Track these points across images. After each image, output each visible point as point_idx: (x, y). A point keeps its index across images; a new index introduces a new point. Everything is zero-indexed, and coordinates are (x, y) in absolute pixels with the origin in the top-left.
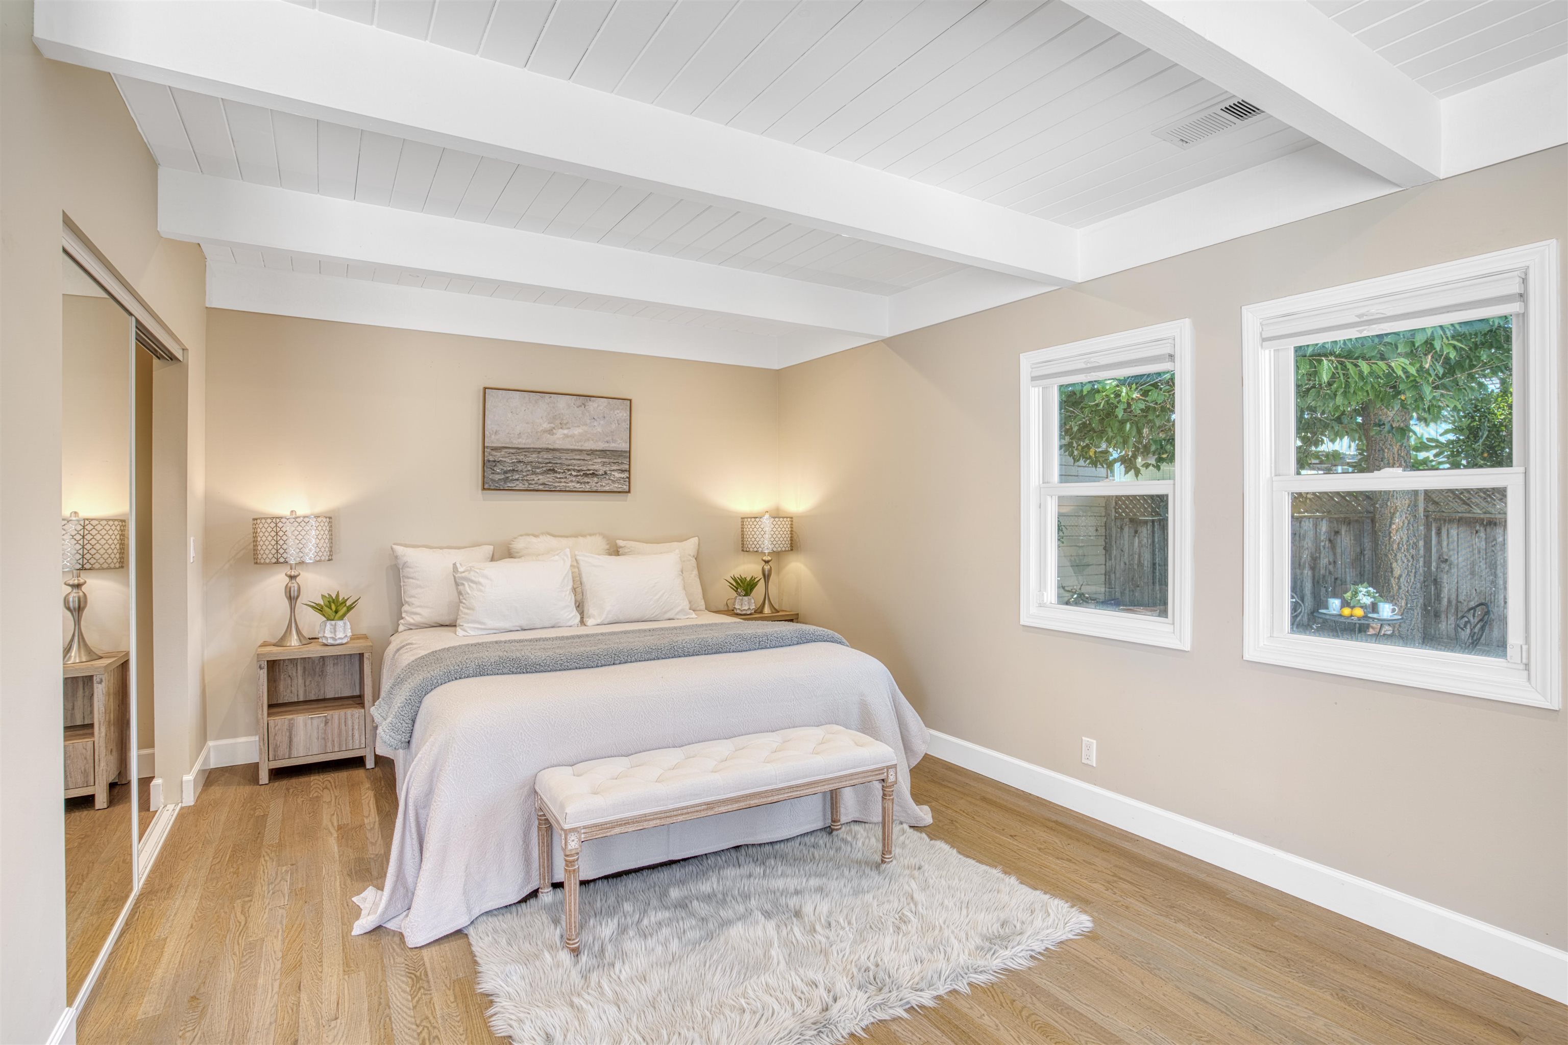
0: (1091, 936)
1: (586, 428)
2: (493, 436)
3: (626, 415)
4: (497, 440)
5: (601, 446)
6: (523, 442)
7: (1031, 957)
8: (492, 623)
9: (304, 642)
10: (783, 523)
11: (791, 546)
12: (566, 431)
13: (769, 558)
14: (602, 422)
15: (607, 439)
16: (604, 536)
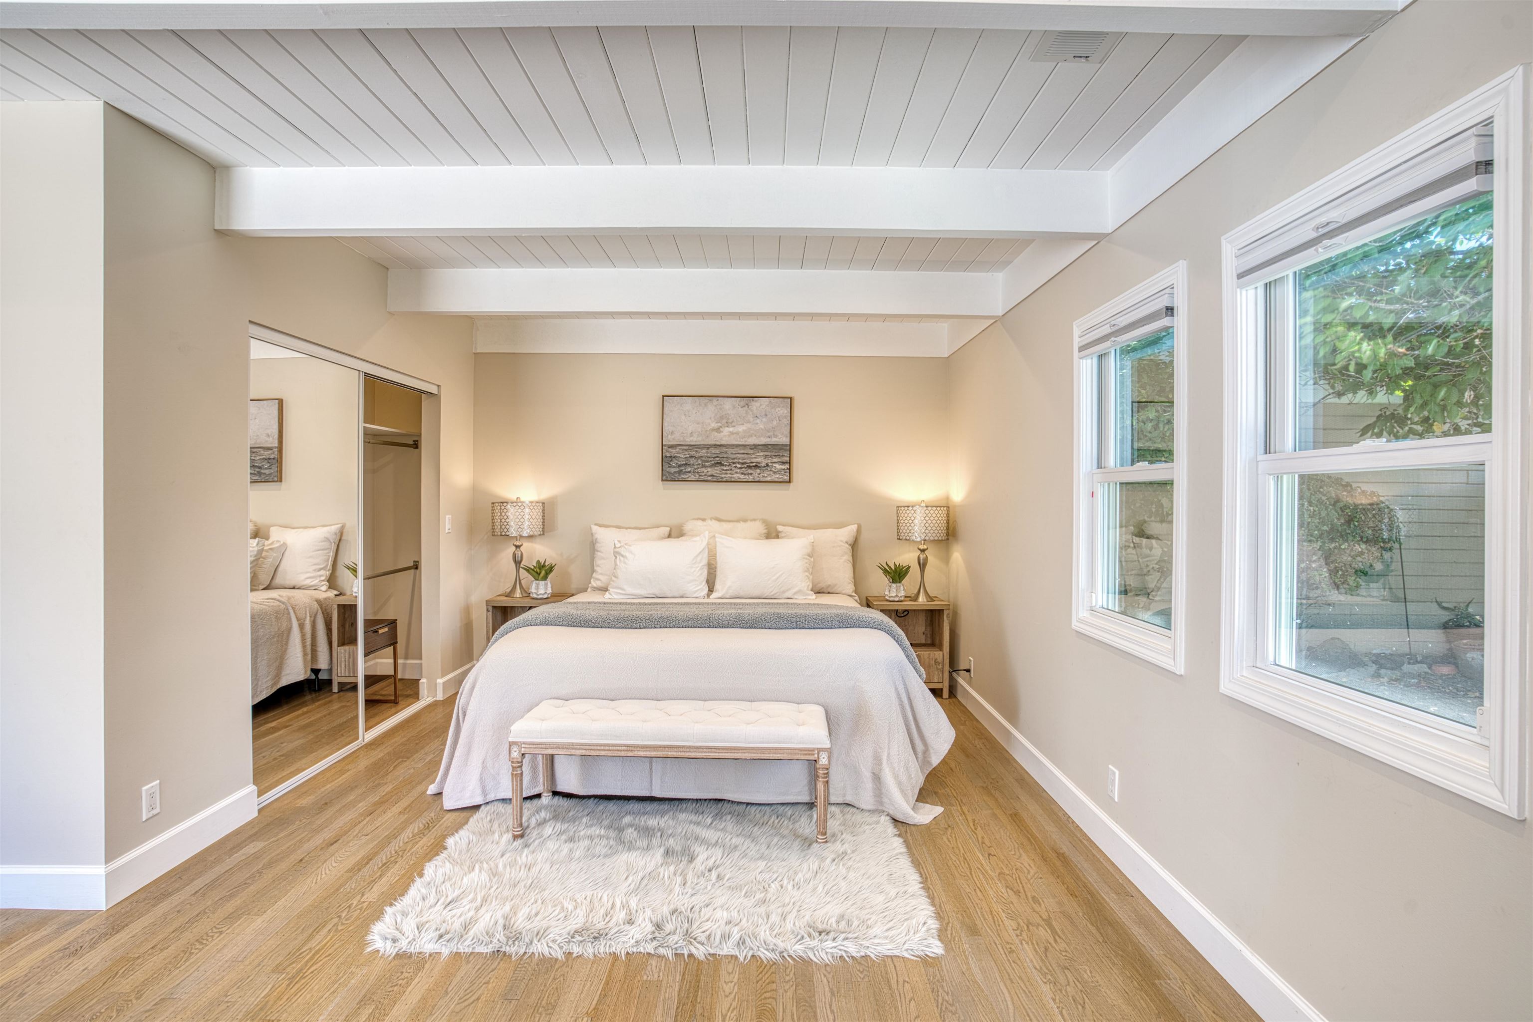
0: (927, 961)
1: (749, 425)
2: (670, 436)
3: (786, 412)
4: (673, 439)
5: (763, 441)
6: (695, 440)
7: (841, 957)
8: (630, 590)
9: (524, 595)
10: (940, 512)
11: (948, 535)
12: (731, 429)
13: (925, 547)
14: (764, 420)
15: (769, 434)
16: (764, 521)
